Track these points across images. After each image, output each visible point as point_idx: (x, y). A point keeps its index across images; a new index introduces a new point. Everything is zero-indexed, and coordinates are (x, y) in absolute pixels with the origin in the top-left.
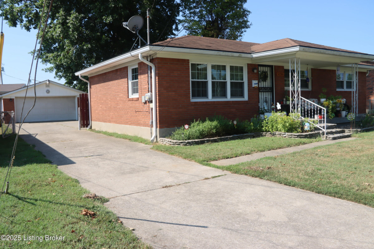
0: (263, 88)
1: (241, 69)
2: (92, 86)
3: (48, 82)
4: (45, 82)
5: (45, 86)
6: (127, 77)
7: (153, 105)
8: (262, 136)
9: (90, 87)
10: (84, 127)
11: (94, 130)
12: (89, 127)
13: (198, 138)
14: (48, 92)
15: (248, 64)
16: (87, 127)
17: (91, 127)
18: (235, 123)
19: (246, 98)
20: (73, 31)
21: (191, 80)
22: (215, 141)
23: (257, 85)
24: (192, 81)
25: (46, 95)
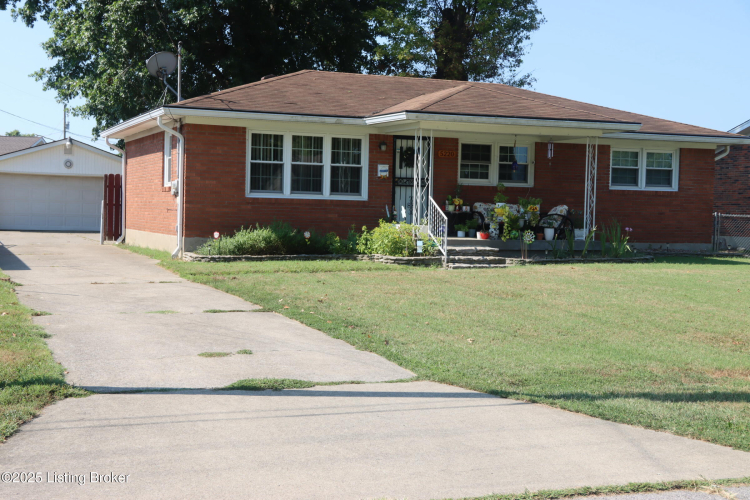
0: (406, 178)
1: (357, 143)
2: (129, 160)
3: (68, 143)
4: (63, 142)
5: (62, 152)
6: (162, 149)
7: (179, 200)
8: (355, 259)
9: (126, 163)
10: (110, 239)
11: (127, 247)
12: (121, 239)
13: (233, 253)
14: (69, 164)
15: (371, 135)
16: (116, 240)
17: (124, 240)
18: (307, 235)
19: (364, 196)
20: (118, 38)
21: (249, 160)
22: (261, 260)
23: (386, 174)
24: (252, 164)
25: (65, 171)
